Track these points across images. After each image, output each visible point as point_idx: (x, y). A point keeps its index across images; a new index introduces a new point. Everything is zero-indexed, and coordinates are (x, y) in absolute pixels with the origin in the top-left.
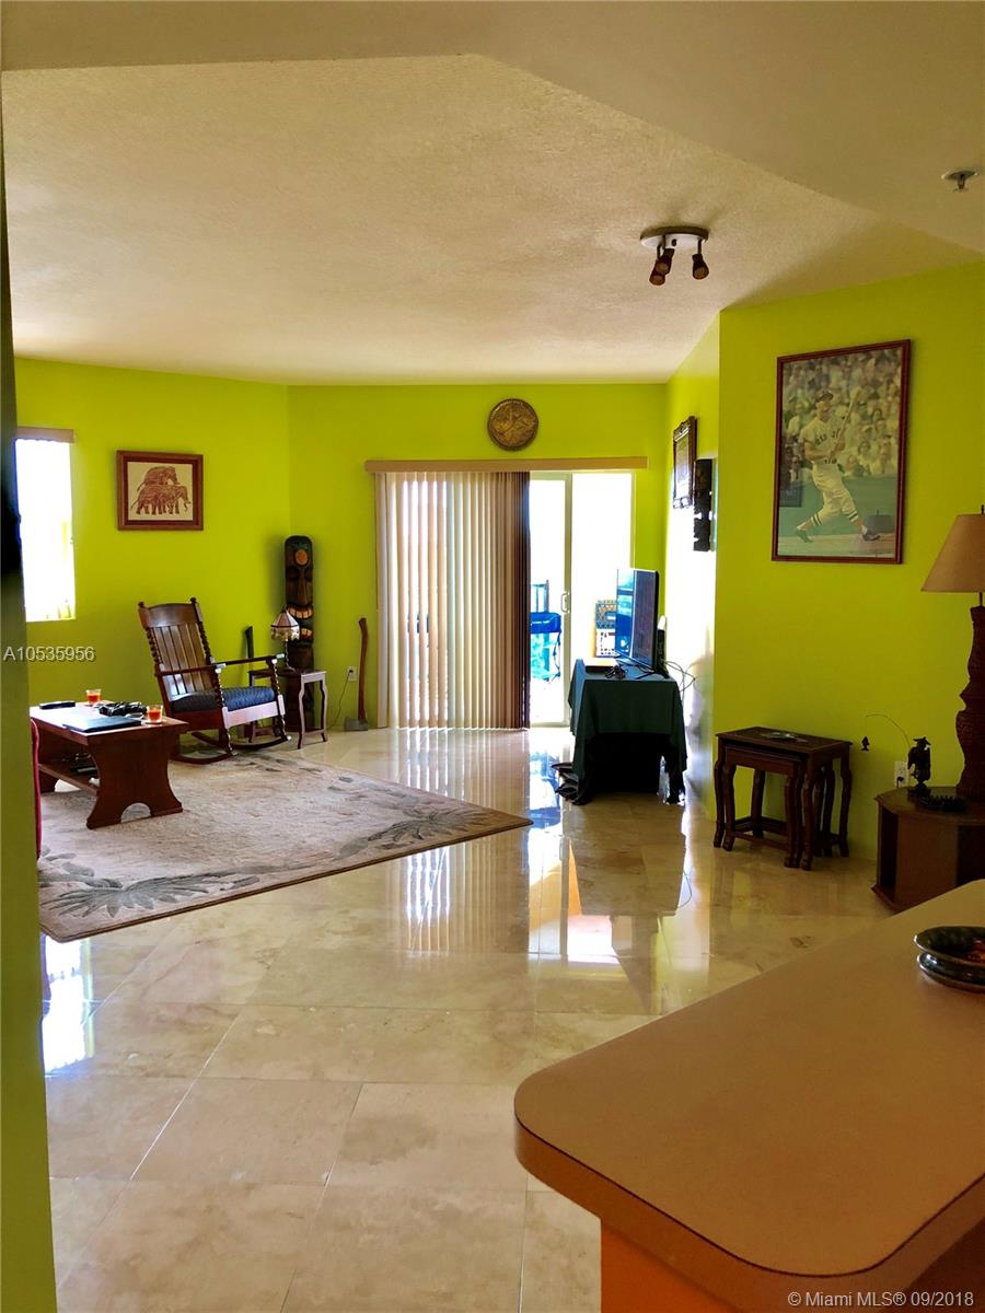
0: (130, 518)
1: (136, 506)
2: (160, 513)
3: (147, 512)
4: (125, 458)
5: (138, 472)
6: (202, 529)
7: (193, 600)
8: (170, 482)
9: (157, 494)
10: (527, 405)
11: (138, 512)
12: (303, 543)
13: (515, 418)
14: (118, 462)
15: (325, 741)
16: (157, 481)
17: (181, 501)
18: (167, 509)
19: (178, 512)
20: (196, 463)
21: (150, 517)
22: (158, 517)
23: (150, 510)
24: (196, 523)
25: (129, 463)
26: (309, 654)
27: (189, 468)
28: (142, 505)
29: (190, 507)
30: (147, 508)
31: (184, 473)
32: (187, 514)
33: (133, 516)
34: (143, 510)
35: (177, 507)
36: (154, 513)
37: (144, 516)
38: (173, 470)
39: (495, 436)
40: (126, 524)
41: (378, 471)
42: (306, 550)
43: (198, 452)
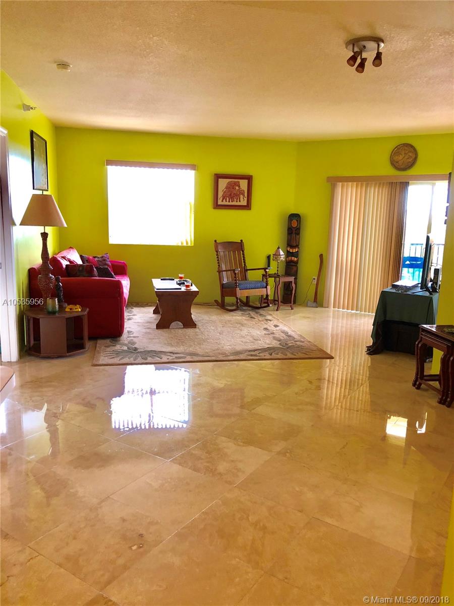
0: (219, 204)
1: (221, 199)
2: (232, 202)
3: (226, 201)
4: (218, 177)
5: (223, 183)
6: (250, 209)
7: (242, 241)
8: (237, 188)
9: (232, 193)
10: (412, 146)
11: (222, 201)
12: (296, 217)
13: (405, 153)
14: (215, 178)
15: (292, 309)
16: (231, 187)
17: (241, 196)
18: (235, 200)
19: (240, 201)
20: (249, 178)
21: (227, 203)
22: (231, 203)
23: (228, 200)
24: (248, 207)
25: (219, 179)
26: (294, 268)
27: (246, 181)
28: (224, 197)
29: (246, 199)
30: (226, 200)
31: (244, 184)
32: (244, 203)
33: (220, 202)
34: (224, 200)
35: (240, 199)
36: (229, 202)
37: (224, 203)
38: (239, 182)
39: (394, 164)
40: (217, 206)
41: (333, 181)
42: (297, 221)
43: (251, 174)
